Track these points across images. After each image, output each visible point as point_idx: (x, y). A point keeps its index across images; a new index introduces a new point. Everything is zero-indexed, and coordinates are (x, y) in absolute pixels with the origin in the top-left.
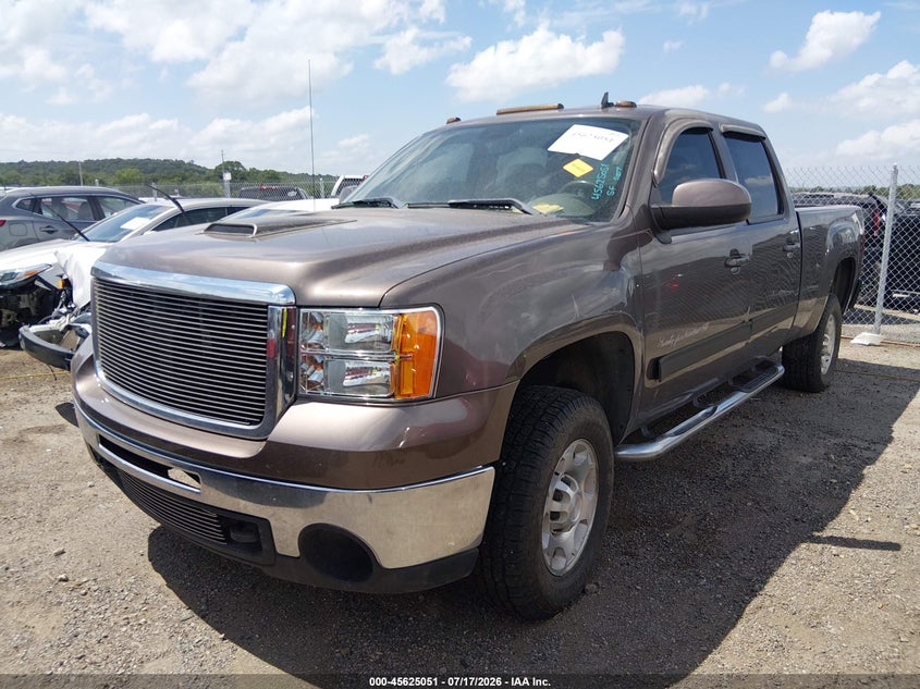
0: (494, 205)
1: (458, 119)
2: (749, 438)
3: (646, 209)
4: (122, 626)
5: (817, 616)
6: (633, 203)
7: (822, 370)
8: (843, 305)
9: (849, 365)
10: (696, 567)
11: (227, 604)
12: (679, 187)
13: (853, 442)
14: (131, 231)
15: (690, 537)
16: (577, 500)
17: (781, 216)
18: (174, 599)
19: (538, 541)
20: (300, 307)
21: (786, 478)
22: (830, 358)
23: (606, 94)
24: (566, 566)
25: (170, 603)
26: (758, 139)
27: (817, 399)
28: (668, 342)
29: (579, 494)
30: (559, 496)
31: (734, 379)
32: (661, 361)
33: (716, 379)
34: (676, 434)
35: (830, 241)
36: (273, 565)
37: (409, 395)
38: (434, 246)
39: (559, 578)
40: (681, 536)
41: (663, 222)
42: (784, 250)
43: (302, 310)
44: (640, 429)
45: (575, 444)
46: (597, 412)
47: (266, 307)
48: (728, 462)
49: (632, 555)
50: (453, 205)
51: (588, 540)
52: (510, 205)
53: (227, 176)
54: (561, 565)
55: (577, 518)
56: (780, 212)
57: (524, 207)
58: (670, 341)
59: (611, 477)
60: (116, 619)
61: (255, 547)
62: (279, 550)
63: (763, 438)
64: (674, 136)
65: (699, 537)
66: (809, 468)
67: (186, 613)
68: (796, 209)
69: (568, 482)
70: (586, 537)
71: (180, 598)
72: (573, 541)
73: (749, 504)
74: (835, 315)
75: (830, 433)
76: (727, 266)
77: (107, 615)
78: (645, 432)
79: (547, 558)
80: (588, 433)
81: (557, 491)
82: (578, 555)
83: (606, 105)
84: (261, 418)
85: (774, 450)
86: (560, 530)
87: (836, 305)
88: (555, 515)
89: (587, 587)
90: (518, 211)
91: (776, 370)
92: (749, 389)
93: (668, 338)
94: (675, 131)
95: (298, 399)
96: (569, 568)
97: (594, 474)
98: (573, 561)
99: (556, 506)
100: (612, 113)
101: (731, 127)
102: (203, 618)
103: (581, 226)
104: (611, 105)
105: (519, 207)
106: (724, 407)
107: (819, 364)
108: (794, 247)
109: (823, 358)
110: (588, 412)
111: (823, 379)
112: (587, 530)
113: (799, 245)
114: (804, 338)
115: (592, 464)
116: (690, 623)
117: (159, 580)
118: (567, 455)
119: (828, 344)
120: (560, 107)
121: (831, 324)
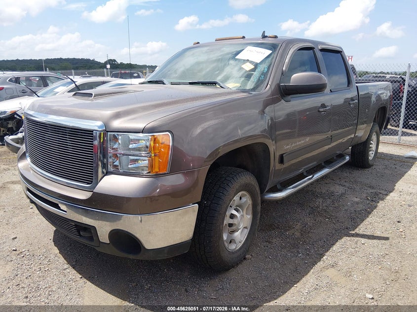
0: (208, 83)
1: (198, 43)
2: (332, 189)
3: (279, 86)
4: (37, 271)
5: (350, 272)
6: (272, 83)
7: (370, 158)
8: (380, 129)
9: (384, 155)
10: (298, 248)
11: (85, 262)
12: (294, 75)
13: (381, 192)
14: (58, 92)
15: (298, 234)
16: (241, 219)
17: (348, 88)
18: (62, 259)
19: (221, 237)
20: (108, 132)
21: (346, 208)
22: (374, 153)
23: (264, 32)
24: (236, 247)
25: (60, 261)
26: (338, 52)
27: (367, 171)
28: (288, 147)
29: (242, 216)
30: (232, 216)
31: (324, 162)
32: (284, 155)
33: (315, 163)
34: (293, 188)
35: (373, 99)
36: (98, 247)
37: (157, 172)
38: (173, 103)
39: (233, 253)
40: (293, 234)
41: (286, 92)
42: (349, 104)
43: (109, 133)
44: (276, 186)
45: (240, 193)
46: (252, 178)
47: (92, 131)
48: (321, 200)
49: (270, 242)
50: (191, 83)
51: (247, 236)
52: (215, 84)
53: (108, 66)
54: (233, 247)
55: (241, 226)
56: (348, 86)
57: (222, 85)
58: (288, 146)
59: (259, 208)
60: (35, 268)
61: (91, 239)
62: (101, 240)
63: (339, 189)
64: (294, 51)
65: (302, 235)
66: (357, 203)
67: (66, 266)
68: (357, 85)
69: (237, 210)
70: (247, 235)
71: (65, 259)
72: (240, 236)
73: (327, 219)
74: (376, 132)
75: (370, 187)
76: (319, 111)
77: (32, 266)
78: (279, 187)
79: (226, 244)
80: (247, 188)
81: (232, 214)
82: (242, 243)
83: (264, 37)
84: (92, 181)
85: (343, 195)
86: (233, 232)
87: (377, 128)
88: (231, 225)
89: (247, 257)
90: (219, 87)
91: (345, 159)
92: (330, 167)
93: (288, 145)
94: (295, 49)
95: (108, 173)
96: (238, 248)
97: (251, 206)
98: (240, 245)
99: (231, 221)
100: (266, 41)
101: (324, 47)
102: (74, 268)
103: (246, 94)
104: (266, 37)
105: (219, 85)
106: (317, 175)
107: (368, 155)
108: (354, 102)
109: (371, 152)
110: (247, 178)
111: (370, 162)
112: (246, 231)
113: (357, 101)
114: (361, 143)
115: (250, 202)
116: (291, 274)
117: (56, 251)
118: (236, 198)
119: (373, 146)
120: (244, 37)
121: (374, 137)
